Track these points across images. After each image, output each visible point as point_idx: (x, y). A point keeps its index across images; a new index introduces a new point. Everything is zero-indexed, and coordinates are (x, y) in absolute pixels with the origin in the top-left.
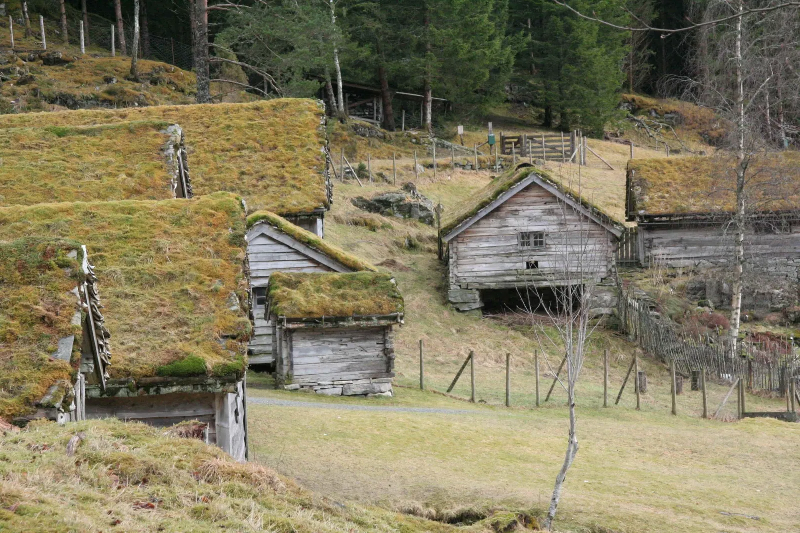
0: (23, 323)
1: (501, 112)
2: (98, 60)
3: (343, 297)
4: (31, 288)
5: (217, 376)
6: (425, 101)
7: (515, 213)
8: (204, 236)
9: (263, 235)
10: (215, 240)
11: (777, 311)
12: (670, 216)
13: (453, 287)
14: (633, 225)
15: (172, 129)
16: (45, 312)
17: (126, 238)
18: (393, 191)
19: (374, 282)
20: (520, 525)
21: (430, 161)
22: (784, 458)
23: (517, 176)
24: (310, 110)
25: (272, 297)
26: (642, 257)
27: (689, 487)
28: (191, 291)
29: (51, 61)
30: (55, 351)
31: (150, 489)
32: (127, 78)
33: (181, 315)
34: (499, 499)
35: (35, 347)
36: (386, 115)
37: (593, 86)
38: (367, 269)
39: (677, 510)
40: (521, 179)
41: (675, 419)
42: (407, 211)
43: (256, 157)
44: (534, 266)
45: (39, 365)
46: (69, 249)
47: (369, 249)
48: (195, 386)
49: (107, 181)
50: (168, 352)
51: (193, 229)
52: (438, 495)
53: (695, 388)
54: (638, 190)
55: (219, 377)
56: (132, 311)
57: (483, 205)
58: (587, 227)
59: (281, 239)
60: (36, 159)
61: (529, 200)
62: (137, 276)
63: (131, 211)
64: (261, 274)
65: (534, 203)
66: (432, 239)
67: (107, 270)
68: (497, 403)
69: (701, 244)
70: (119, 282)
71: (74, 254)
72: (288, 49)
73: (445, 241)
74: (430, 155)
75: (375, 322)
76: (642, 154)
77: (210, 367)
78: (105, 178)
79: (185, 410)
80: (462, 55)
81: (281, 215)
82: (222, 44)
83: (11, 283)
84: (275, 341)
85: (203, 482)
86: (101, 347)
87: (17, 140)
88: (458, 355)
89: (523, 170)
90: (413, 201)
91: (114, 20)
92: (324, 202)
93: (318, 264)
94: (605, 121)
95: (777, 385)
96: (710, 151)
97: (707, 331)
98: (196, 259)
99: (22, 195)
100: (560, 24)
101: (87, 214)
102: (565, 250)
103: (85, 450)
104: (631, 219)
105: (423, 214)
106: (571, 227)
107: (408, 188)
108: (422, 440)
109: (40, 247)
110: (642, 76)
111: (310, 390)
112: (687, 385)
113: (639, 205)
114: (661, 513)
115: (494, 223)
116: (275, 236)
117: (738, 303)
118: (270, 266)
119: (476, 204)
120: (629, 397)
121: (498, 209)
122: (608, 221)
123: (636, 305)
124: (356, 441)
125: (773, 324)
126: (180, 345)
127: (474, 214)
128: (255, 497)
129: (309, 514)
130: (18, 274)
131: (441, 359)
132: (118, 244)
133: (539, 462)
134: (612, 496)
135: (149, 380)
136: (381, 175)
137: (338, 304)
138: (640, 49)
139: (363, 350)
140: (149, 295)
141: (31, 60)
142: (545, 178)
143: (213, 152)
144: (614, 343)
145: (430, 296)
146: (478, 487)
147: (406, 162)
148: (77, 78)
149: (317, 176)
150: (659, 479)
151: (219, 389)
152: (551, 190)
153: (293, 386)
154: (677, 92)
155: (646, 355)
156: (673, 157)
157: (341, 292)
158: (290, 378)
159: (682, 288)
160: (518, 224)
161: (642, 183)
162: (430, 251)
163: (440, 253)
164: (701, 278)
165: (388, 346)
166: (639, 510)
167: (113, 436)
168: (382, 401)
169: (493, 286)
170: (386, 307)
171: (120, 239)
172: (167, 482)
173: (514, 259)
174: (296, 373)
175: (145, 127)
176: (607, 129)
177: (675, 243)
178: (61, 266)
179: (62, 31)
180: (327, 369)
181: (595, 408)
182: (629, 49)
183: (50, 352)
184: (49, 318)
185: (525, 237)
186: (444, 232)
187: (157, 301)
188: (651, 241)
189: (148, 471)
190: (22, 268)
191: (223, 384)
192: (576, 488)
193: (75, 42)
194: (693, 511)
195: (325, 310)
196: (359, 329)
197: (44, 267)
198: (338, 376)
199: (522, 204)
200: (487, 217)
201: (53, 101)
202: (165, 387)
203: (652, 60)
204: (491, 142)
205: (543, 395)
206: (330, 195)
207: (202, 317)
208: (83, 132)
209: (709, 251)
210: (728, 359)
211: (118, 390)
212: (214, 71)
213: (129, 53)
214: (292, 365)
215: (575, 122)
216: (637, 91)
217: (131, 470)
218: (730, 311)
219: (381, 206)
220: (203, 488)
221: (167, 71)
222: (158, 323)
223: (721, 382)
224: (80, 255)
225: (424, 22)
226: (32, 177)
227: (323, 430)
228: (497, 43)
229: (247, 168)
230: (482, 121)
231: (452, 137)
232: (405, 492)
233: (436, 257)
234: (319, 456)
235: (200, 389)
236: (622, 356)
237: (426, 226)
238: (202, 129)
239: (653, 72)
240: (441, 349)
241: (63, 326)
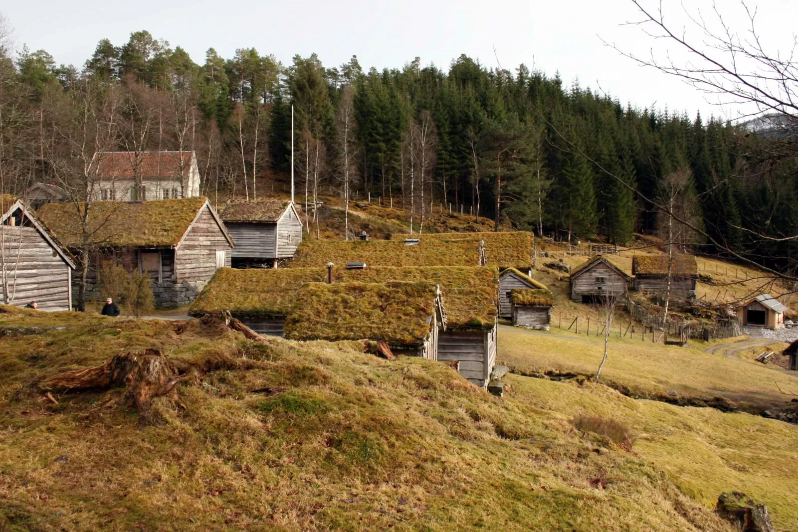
0: (416, 310)
1: (594, 237)
2: (466, 217)
3: (535, 298)
4: (420, 298)
5: (485, 327)
6: (568, 233)
7: (595, 271)
8: (484, 279)
9: (510, 276)
10: (487, 281)
11: (679, 307)
12: (646, 274)
13: (573, 294)
14: (634, 276)
15: (481, 241)
16: (423, 307)
17: (459, 279)
18: (555, 261)
19: (546, 293)
20: (586, 381)
21: (569, 252)
22: (678, 360)
24: (529, 236)
25: (512, 296)
26: (636, 287)
27: (645, 369)
28: (479, 298)
29: (452, 217)
30: (425, 320)
31: (428, 391)
32: (474, 222)
33: (475, 306)
34: (580, 369)
35: (419, 318)
36: (556, 236)
37: (623, 230)
38: (543, 289)
39: (641, 377)
40: (597, 260)
41: (643, 342)
42: (560, 268)
43: (511, 250)
44: (600, 288)
45: (419, 325)
46: (433, 286)
47: (547, 280)
48: (478, 330)
49: (460, 257)
50: (470, 318)
51: (481, 277)
52: (560, 366)
53: (651, 332)
54: (636, 265)
56: (459, 303)
57: (584, 268)
58: (618, 277)
59: (516, 277)
60: (438, 250)
61: (599, 267)
62: (462, 291)
63: (462, 270)
64: (509, 288)
65: (601, 268)
66: (568, 277)
67: (453, 289)
68: (585, 334)
69: (656, 284)
70: (456, 293)
72: (524, 215)
73: (572, 279)
74: (569, 250)
75: (545, 306)
76: (638, 253)
77: (482, 323)
79: (474, 337)
80: (580, 218)
81: (517, 269)
82: (504, 213)
83: (414, 296)
84: (512, 310)
85: (449, 389)
86: (443, 317)
87: (433, 244)
88: (574, 316)
89: (598, 257)
90: (562, 265)
91: (472, 205)
92: (531, 265)
93: (528, 286)
94: (627, 241)
95: (678, 332)
96: (660, 253)
97: (656, 313)
98: (481, 287)
99: (433, 261)
100: (613, 210)
101: (447, 270)
102: (610, 284)
103: (409, 374)
104: (633, 274)
105: (565, 269)
106: (613, 277)
107: (561, 261)
108: (557, 347)
109: (424, 285)
110: (640, 227)
111: (522, 326)
112: (648, 331)
113: (636, 270)
114: (634, 378)
115: (588, 274)
116: (514, 276)
117: (667, 304)
118: (512, 285)
119: (582, 267)
120: (629, 334)
121: (589, 269)
122: (625, 275)
123: (633, 303)
124: (535, 346)
125: (678, 311)
126: (473, 316)
127: (581, 271)
128: (467, 397)
129: (486, 406)
130: (416, 293)
131: (568, 317)
132: (457, 281)
133: (596, 357)
134: (619, 371)
135: (463, 327)
136: (552, 256)
137: (533, 300)
138: (639, 219)
139: (540, 315)
140: (465, 298)
141: (446, 216)
142: (605, 260)
143: (497, 247)
144: (625, 315)
145: (565, 296)
146: (574, 365)
147: (561, 252)
148: (459, 222)
149: (530, 257)
150: (635, 365)
151: (485, 331)
152: (607, 264)
153: (517, 325)
154: (650, 234)
155: (635, 320)
156: (648, 255)
157: (534, 296)
158: (516, 323)
159: (648, 298)
160: (596, 275)
161: (637, 263)
162: (567, 282)
164: (655, 295)
165: (549, 314)
166: (627, 376)
167: (421, 367)
168: (545, 332)
169: (587, 294)
170: (549, 301)
172: (435, 389)
173: (594, 286)
174: (518, 321)
176: (627, 244)
177: (647, 283)
178: (430, 292)
179: (456, 208)
180: (528, 320)
181: (617, 337)
182: (636, 219)
183: (423, 321)
184: (425, 309)
185: (597, 279)
186: (572, 276)
187: (467, 300)
188: (640, 282)
189: (429, 384)
190: (418, 291)
192: (607, 367)
193: (460, 211)
194: (645, 377)
195: (529, 302)
196: (539, 308)
197: (424, 291)
198: (531, 323)
199: (597, 268)
200: (586, 272)
201: (451, 229)
202: (468, 329)
203: (643, 222)
204: (589, 247)
205: (600, 332)
206: (534, 262)
207: (482, 307)
208: (453, 242)
209: (658, 286)
210: (662, 323)
211: (453, 329)
212: (501, 221)
213: (476, 215)
214: (517, 318)
215: (617, 241)
216: (638, 232)
217: (423, 383)
218: (664, 307)
219: (551, 266)
220: (448, 392)
221: (487, 220)
222: (466, 308)
223: (659, 330)
224: (437, 288)
225: (569, 208)
226: (437, 255)
227: (525, 342)
228: (592, 215)
229: (507, 253)
230: (587, 240)
231: (576, 244)
232: (549, 365)
233: (569, 283)
234: (522, 350)
236: (628, 320)
237: (566, 273)
238: (494, 240)
239: (643, 227)
240: (568, 314)
241: (429, 312)
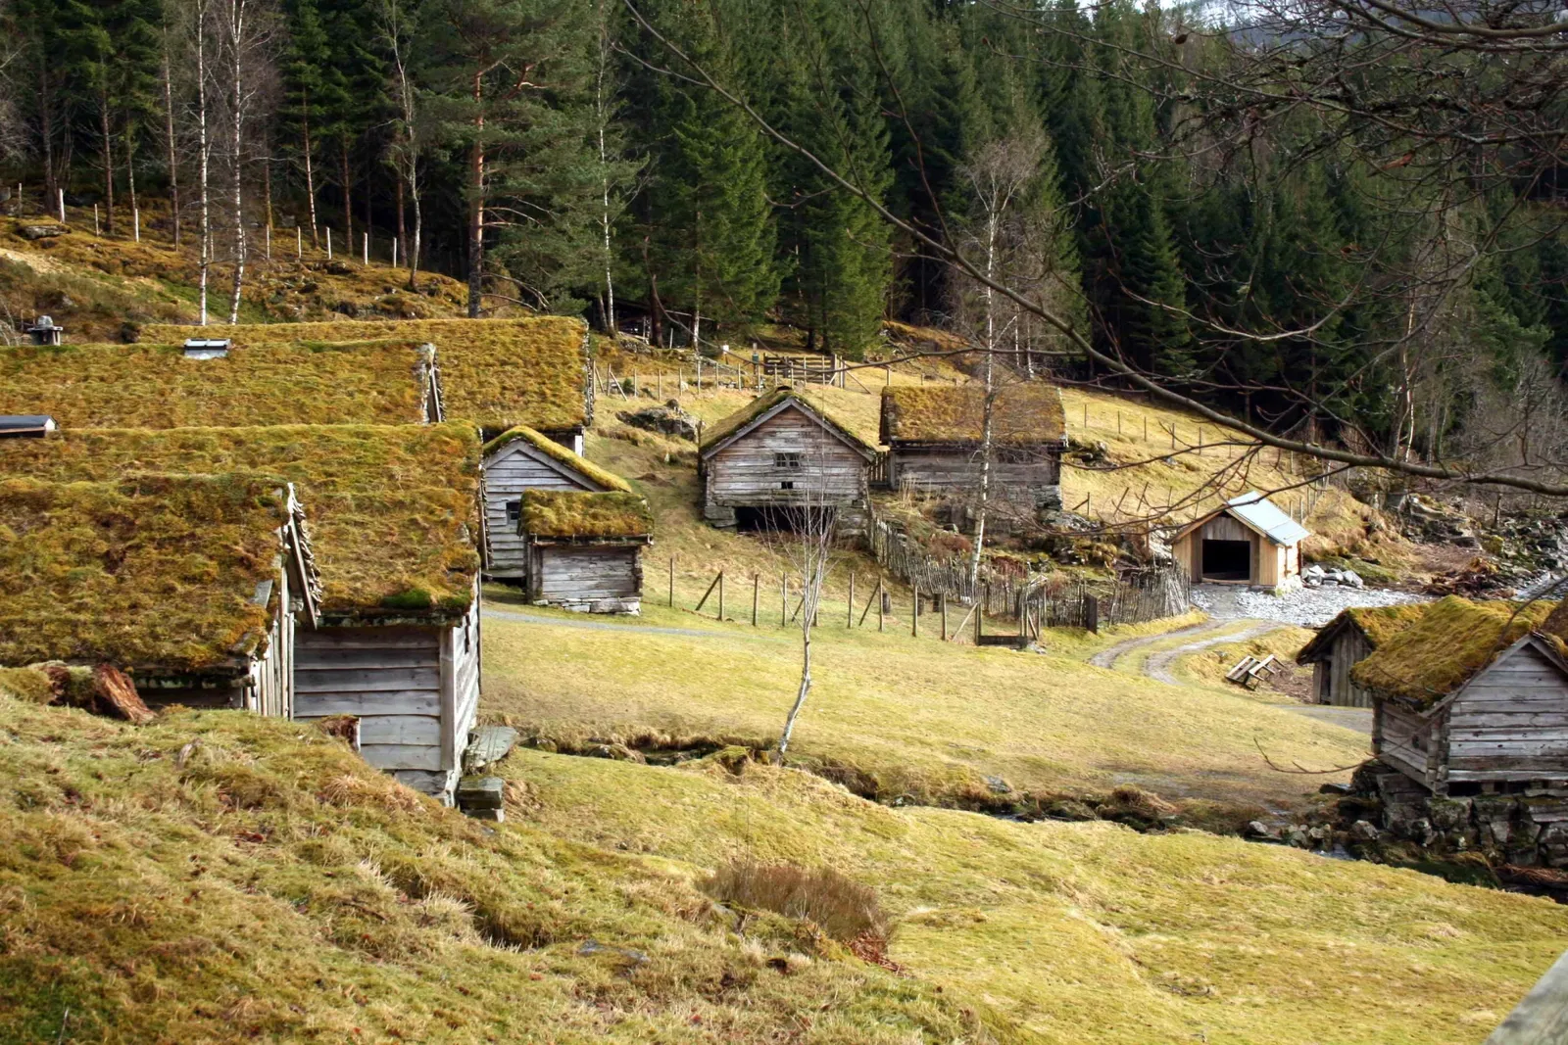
0: (221, 563)
1: (768, 332)
2: (379, 271)
3: (595, 516)
4: (231, 526)
5: (441, 610)
6: (694, 321)
7: (772, 434)
8: (437, 464)
9: (519, 452)
10: (447, 469)
11: (1016, 536)
12: (919, 441)
13: (709, 504)
14: (886, 448)
15: (425, 347)
16: (244, 553)
17: (358, 464)
18: (655, 405)
19: (627, 503)
20: (750, 760)
21: (694, 378)
22: (1012, 688)
23: (775, 399)
24: (574, 329)
25: (524, 513)
26: (892, 480)
27: (920, 718)
28: (420, 520)
29: (335, 270)
30: (252, 595)
31: (262, 815)
32: (406, 288)
33: (408, 546)
34: (733, 727)
35: (231, 590)
36: (655, 331)
37: (854, 312)
38: (620, 489)
39: (908, 742)
40: (778, 402)
41: (915, 641)
42: (669, 427)
43: (518, 372)
44: (788, 485)
45: (233, 610)
46: (275, 487)
47: (631, 462)
48: (419, 619)
49: (359, 397)
50: (394, 583)
51: (426, 457)
52: (674, 721)
53: (936, 609)
54: (892, 416)
55: (444, 611)
56: (359, 539)
57: (742, 425)
58: (840, 450)
59: (535, 456)
60: (290, 373)
61: (785, 422)
62: (367, 502)
63: (367, 436)
64: (515, 490)
65: (791, 425)
66: (692, 454)
67: (339, 495)
68: (745, 621)
69: (948, 470)
70: (348, 509)
71: (280, 492)
72: (557, 266)
73: (705, 458)
74: (695, 372)
75: (625, 542)
76: (900, 379)
77: (434, 599)
78: (357, 395)
79: (408, 641)
80: (727, 277)
81: (539, 430)
82: (496, 259)
83: (213, 521)
84: (526, 557)
85: (327, 805)
86: (310, 585)
87: (274, 355)
88: (712, 571)
89: (781, 392)
90: (675, 417)
91: (397, 234)
92: (583, 419)
93: (572, 483)
94: (865, 345)
95: (1012, 607)
96: (961, 378)
97: (950, 554)
98: (428, 487)
99: (274, 409)
100: (825, 252)
101: (321, 437)
102: (816, 471)
103: (197, 763)
104: (884, 443)
105: (684, 430)
106: (824, 450)
107: (671, 404)
108: (663, 663)
109: (245, 483)
110: (902, 303)
111: (558, 605)
112: (928, 607)
113: (892, 430)
114: (891, 745)
115: (752, 442)
116: (531, 453)
117: (981, 528)
118: (525, 482)
119: (735, 423)
120: (872, 618)
121: (756, 430)
122: (860, 445)
123: (884, 526)
124: (597, 663)
125: (1012, 548)
126: (406, 577)
127: (732, 433)
128: (384, 826)
129: (444, 850)
130: (219, 511)
131: (694, 574)
132: (351, 469)
133: (777, 689)
134: (845, 727)
135: (372, 611)
136: (645, 390)
137: (588, 523)
138: (900, 279)
139: (612, 568)
140: (377, 523)
141: (316, 269)
142: (802, 402)
143: (477, 365)
144: (862, 564)
145: (686, 511)
146: (714, 714)
147: (671, 378)
148: (358, 287)
149: (577, 394)
150: (893, 709)
151: (443, 623)
152: (807, 413)
153: (541, 602)
154: (933, 323)
155: (892, 578)
156: (927, 384)
157: (592, 511)
158: (538, 594)
159: (928, 512)
160: (774, 445)
161: (895, 408)
162: (690, 466)
163: (699, 468)
164: (947, 502)
165: (637, 565)
166: (871, 742)
167: (239, 740)
168: (628, 619)
169: (748, 503)
170: (636, 527)
171: (353, 464)
172: (283, 806)
173: (769, 478)
174: (544, 589)
175: (399, 346)
176: (867, 353)
177: (924, 468)
178: (265, 505)
179: (347, 242)
180: (576, 586)
181: (839, 629)
182: (890, 278)
183: (246, 596)
184: (248, 559)
185: (780, 458)
186: (705, 449)
187: (385, 530)
188: (902, 465)
189: (263, 791)
190: (226, 505)
191: (447, 618)
192: (812, 717)
193: (359, 253)
194: (922, 743)
195: (577, 530)
196: (608, 548)
197: (246, 505)
198: (585, 594)
199: (779, 426)
200: (745, 437)
201: (333, 308)
202: (389, 618)
203: (911, 288)
204: (755, 361)
205: (788, 614)
206: (591, 410)
207: (430, 548)
208: (337, 348)
209: (955, 477)
210: (968, 583)
211: (341, 619)
212: (487, 285)
213: (410, 265)
214: (540, 581)
215: (837, 345)
216: (897, 318)
217: (244, 790)
218: (973, 535)
219: (643, 420)
220: (326, 813)
221: (444, 282)
222: (383, 552)
223: (960, 603)
224: (286, 493)
225: (694, 244)
226: (286, 391)
227: (566, 651)
228: (764, 268)
229: (508, 383)
230: (748, 341)
231: (717, 354)
232: (641, 718)
233: (695, 472)
234: (558, 677)
235: (424, 622)
236: (869, 576)
237: (687, 442)
238: (468, 344)
239: (911, 301)
240: (695, 565)
241: (262, 569)
